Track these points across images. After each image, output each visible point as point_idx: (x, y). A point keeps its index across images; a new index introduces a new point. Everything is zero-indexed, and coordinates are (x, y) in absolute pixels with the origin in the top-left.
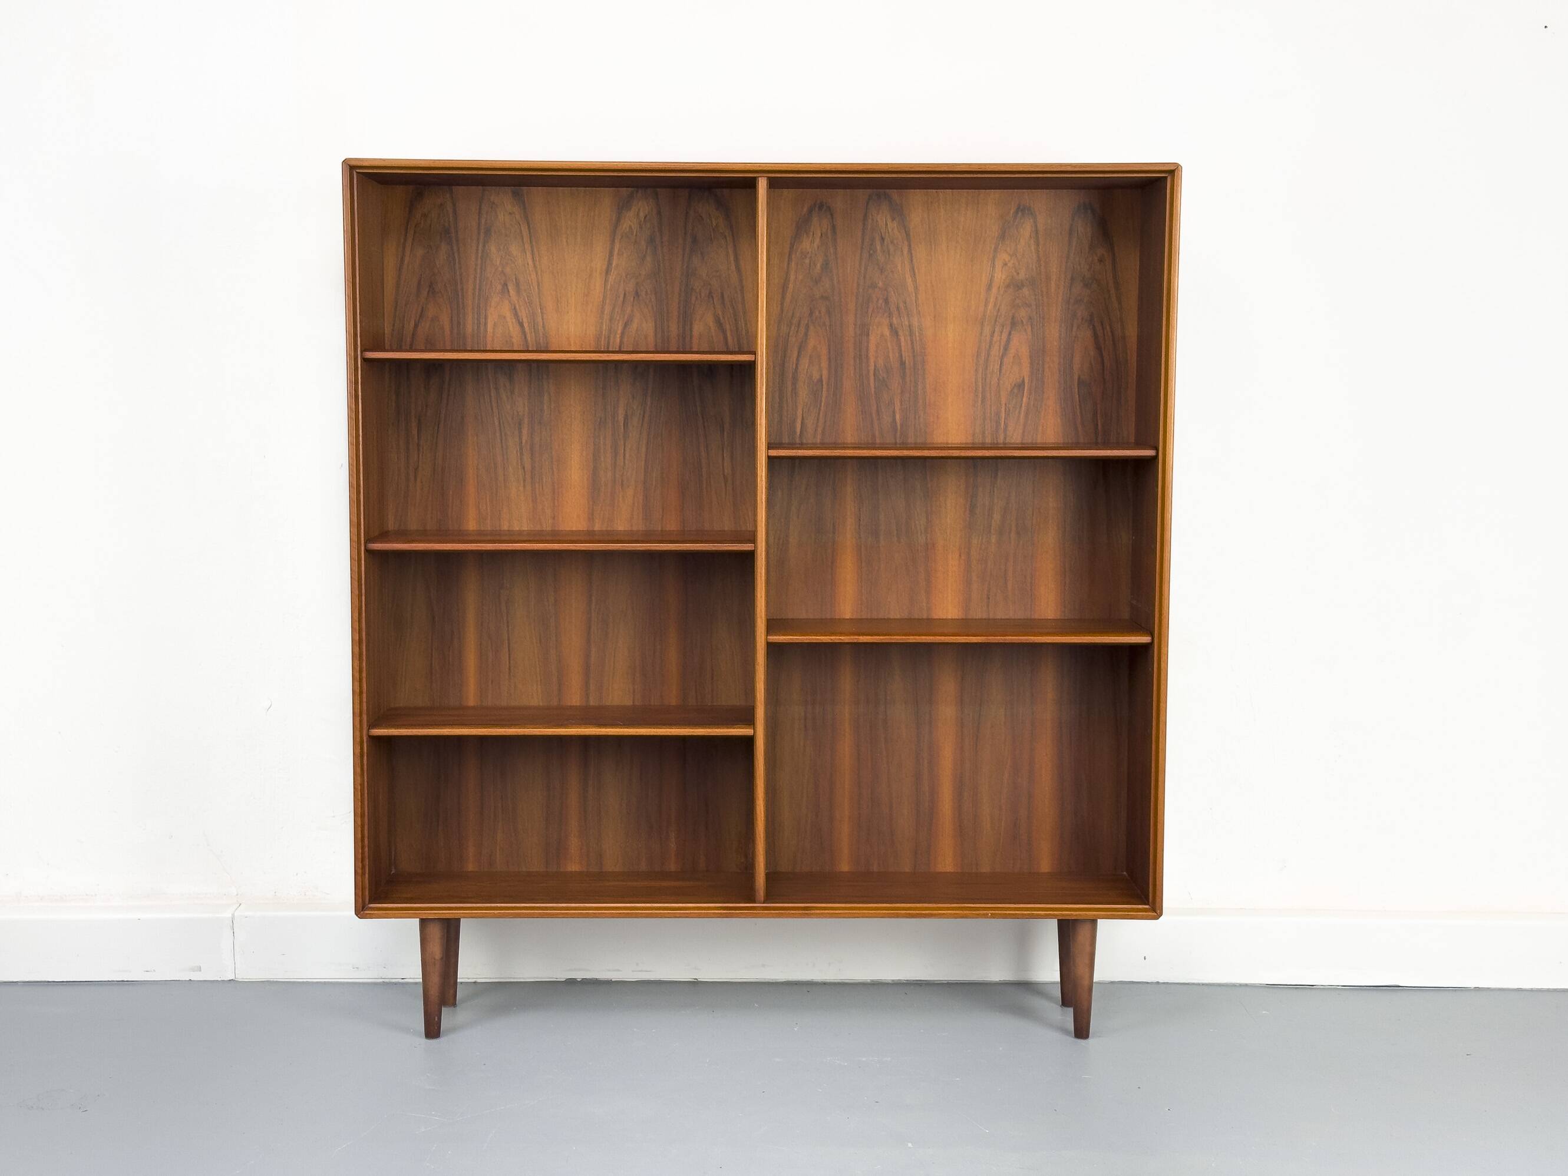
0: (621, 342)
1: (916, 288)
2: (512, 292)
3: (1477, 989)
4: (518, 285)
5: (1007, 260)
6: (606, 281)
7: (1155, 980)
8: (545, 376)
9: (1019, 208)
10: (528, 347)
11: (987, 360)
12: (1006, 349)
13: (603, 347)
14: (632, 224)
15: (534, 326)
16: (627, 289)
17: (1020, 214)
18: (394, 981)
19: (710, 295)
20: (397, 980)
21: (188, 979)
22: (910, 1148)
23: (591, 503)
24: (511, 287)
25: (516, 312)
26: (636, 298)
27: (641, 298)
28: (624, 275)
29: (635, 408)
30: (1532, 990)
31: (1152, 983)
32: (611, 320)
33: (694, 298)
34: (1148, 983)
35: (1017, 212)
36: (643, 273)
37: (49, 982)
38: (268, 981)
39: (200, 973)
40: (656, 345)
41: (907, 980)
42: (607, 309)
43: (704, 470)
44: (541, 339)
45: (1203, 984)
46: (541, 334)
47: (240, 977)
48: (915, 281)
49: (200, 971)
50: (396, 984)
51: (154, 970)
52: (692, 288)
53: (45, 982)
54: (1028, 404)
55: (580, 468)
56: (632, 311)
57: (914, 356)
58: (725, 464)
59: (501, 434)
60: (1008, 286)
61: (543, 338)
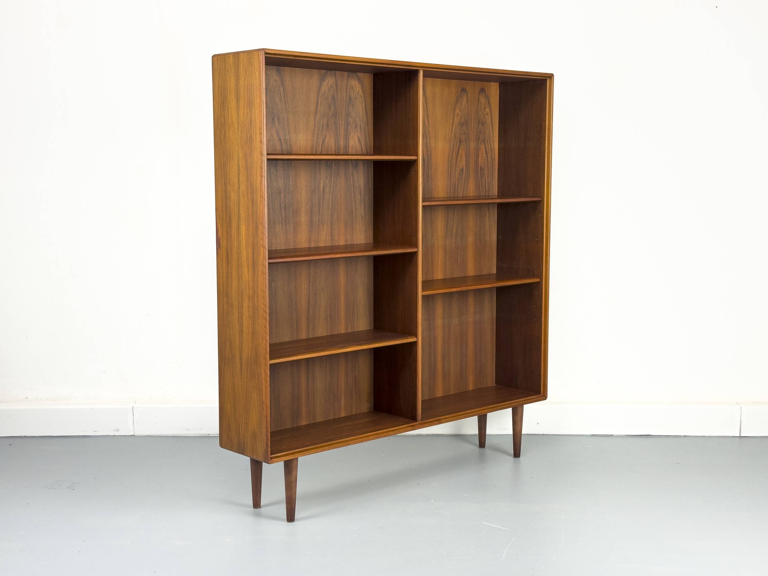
0: (322, 149)
1: (428, 125)
2: (276, 123)
3: (685, 436)
4: (279, 119)
5: (458, 112)
6: (315, 118)
7: (542, 433)
8: (290, 167)
9: (462, 89)
10: (283, 152)
11: (452, 158)
12: (458, 154)
13: (314, 152)
14: (326, 89)
15: (286, 141)
16: (324, 122)
17: (463, 91)
18: (205, 435)
19: (356, 127)
20: (206, 435)
21: (113, 435)
22: (432, 502)
23: (310, 233)
24: (276, 119)
25: (278, 133)
26: (327, 127)
27: (329, 127)
28: (322, 115)
29: (327, 183)
30: (709, 437)
31: (541, 435)
32: (317, 138)
33: (350, 127)
34: (539, 434)
35: (461, 91)
36: (330, 114)
37: (51, 436)
38: (149, 436)
39: (118, 432)
40: (335, 151)
41: (433, 434)
42: (316, 132)
43: (354, 214)
44: (289, 148)
45: (564, 435)
46: (289, 145)
47: (137, 433)
48: (428, 121)
49: (119, 431)
50: (205, 437)
51: (98, 431)
52: (349, 123)
53: (50, 436)
54: (465, 178)
55: (305, 215)
56: (326, 133)
57: (428, 157)
58: (362, 211)
59: (272, 199)
60: (458, 125)
61: (289, 147)
